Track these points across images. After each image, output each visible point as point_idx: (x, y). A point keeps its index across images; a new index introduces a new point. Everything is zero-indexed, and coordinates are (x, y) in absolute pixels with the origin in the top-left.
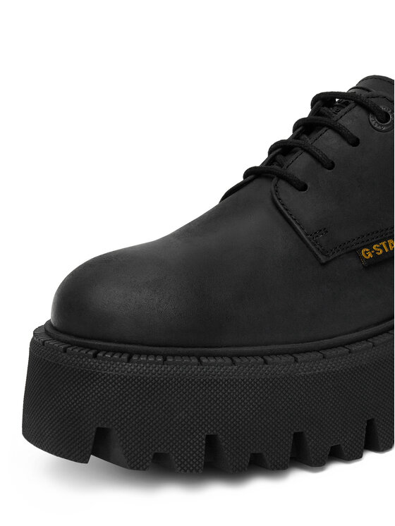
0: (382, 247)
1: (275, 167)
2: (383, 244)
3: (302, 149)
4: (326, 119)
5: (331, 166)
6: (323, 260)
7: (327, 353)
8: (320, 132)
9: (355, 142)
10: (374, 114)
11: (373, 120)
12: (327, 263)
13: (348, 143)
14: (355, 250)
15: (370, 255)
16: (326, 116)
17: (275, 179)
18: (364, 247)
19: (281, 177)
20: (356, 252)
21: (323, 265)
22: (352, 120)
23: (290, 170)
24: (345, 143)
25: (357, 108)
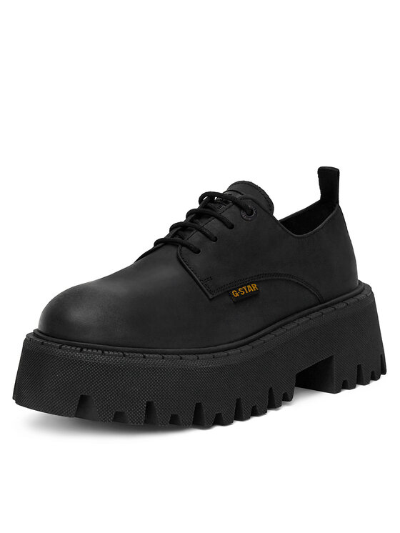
0: (244, 290)
1: (177, 238)
2: (245, 288)
3: (196, 229)
4: (214, 212)
5: (216, 240)
6: (211, 296)
7: (215, 354)
8: (209, 219)
9: (231, 227)
10: (244, 210)
11: (244, 214)
12: (213, 299)
13: (227, 227)
14: (228, 291)
15: (237, 295)
16: (214, 210)
17: (180, 246)
18: (234, 289)
19: (183, 245)
20: (229, 293)
21: (210, 300)
22: (229, 213)
23: (189, 241)
24: (225, 228)
25: (234, 206)
